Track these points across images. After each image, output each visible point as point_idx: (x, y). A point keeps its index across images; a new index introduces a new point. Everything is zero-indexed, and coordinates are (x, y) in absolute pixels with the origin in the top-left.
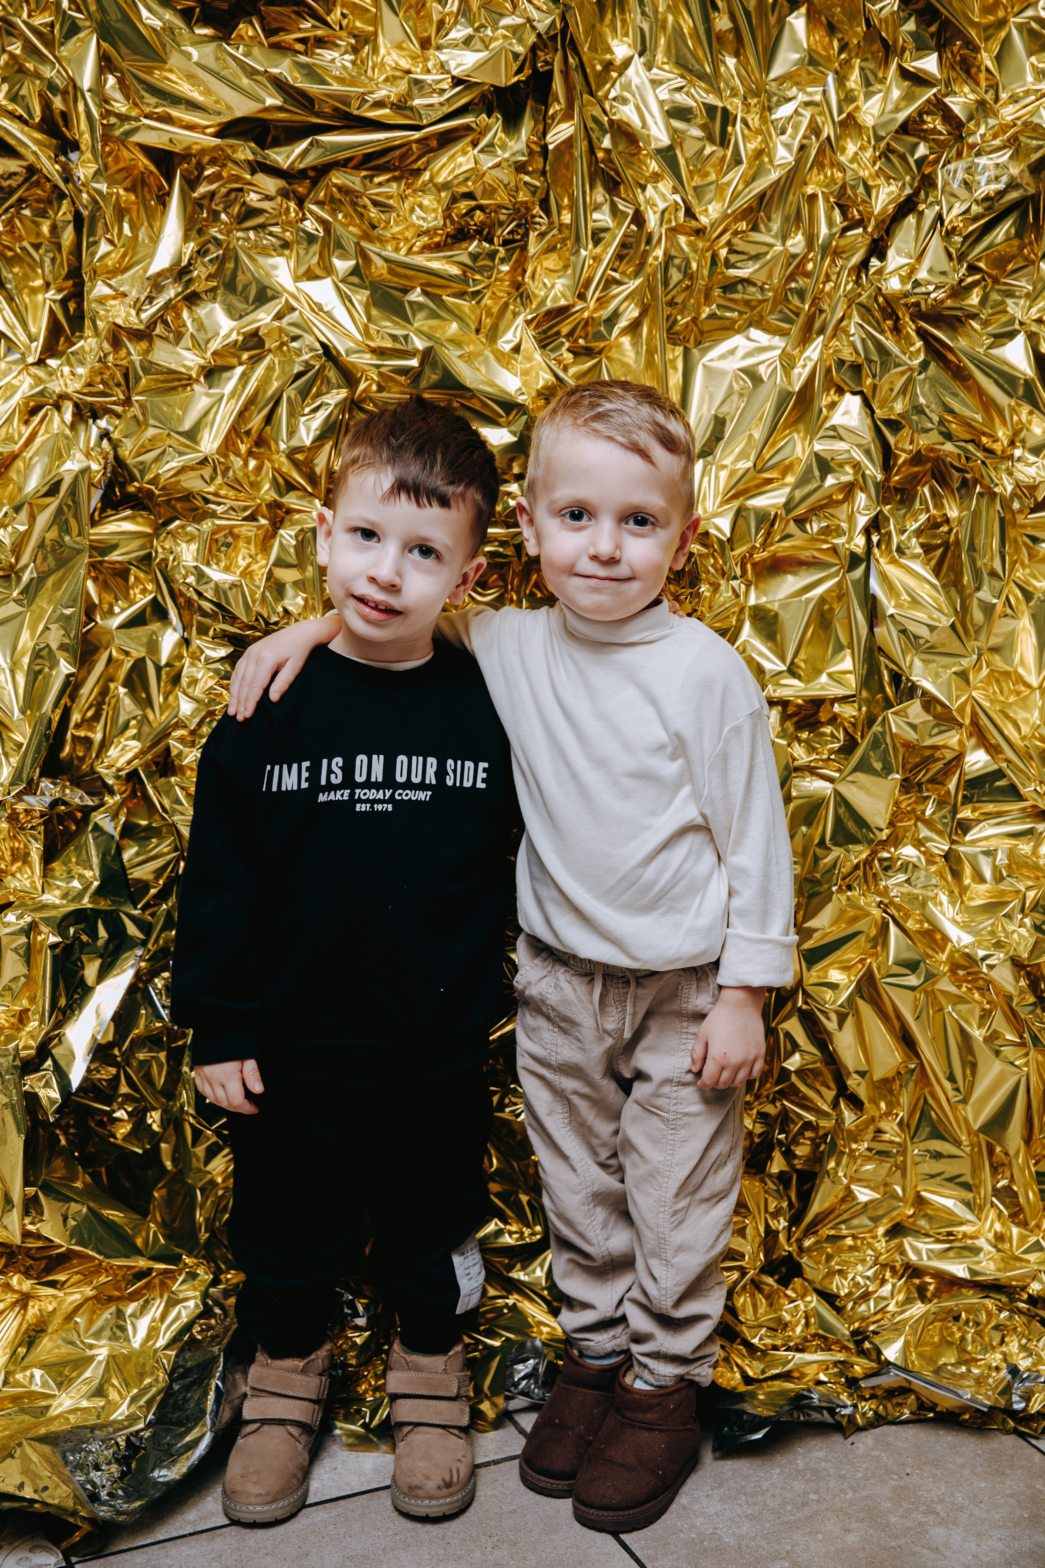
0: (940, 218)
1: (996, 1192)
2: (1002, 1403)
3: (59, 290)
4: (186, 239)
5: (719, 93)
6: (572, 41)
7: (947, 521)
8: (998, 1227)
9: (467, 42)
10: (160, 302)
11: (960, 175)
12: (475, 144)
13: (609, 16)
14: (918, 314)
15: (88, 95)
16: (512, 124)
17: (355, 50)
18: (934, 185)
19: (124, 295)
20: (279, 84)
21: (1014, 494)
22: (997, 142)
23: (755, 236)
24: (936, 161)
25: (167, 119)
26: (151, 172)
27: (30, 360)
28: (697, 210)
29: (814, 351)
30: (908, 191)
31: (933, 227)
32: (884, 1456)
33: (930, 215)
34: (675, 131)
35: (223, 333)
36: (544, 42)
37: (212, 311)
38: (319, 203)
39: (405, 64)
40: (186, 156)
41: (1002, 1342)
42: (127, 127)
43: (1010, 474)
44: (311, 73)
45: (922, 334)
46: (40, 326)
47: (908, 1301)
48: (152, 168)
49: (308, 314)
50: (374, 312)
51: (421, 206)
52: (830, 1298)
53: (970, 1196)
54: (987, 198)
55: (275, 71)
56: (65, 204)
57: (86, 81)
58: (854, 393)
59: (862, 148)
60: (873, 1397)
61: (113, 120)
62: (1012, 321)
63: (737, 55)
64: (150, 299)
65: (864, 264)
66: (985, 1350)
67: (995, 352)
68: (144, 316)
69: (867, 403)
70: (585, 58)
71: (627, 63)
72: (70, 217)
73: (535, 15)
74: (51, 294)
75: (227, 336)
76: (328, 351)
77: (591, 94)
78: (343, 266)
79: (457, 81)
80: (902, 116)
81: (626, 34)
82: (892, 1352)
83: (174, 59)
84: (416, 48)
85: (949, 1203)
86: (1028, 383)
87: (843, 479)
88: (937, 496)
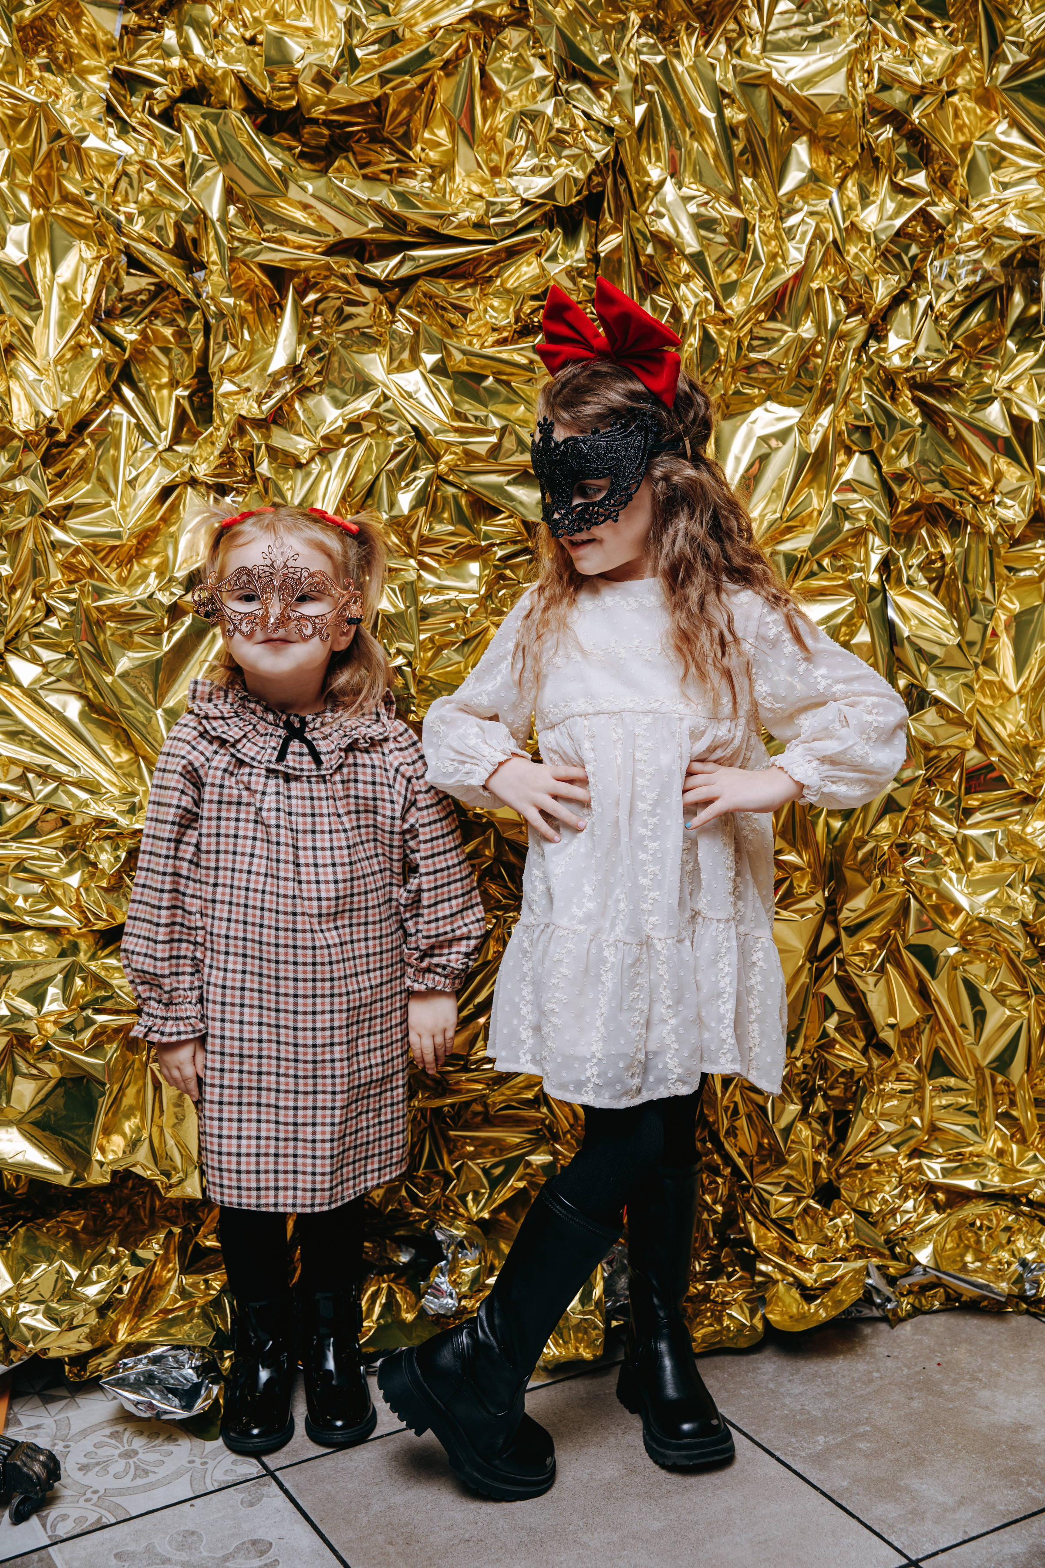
0: (930, 305)
1: (998, 1117)
2: (1016, 1290)
3: (186, 387)
4: (299, 342)
5: (739, 206)
6: (622, 166)
7: (942, 557)
8: (999, 1144)
9: (533, 171)
10: (278, 394)
11: (946, 270)
12: (539, 255)
13: (644, 145)
14: (913, 385)
15: (218, 224)
16: (571, 235)
17: (433, 178)
18: (923, 278)
19: (248, 390)
20: (380, 210)
21: (997, 533)
22: (972, 243)
23: (771, 325)
24: (925, 259)
25: (282, 241)
26: (265, 286)
27: (161, 448)
28: (724, 304)
29: (824, 418)
30: (903, 284)
31: (925, 313)
32: (926, 1340)
33: (922, 303)
34: (704, 237)
35: (328, 421)
36: (599, 169)
37: (319, 402)
38: (409, 308)
39: (476, 189)
40: (295, 273)
41: (1009, 1242)
42: (248, 249)
43: (994, 516)
44: (403, 198)
45: (917, 401)
46: (168, 417)
47: (927, 1212)
48: (268, 283)
49: (400, 400)
50: (456, 397)
51: (492, 307)
52: (865, 1215)
53: (976, 1122)
54: (966, 288)
55: (376, 199)
56: (197, 315)
57: (214, 213)
58: (862, 453)
59: (863, 250)
60: (910, 1292)
61: (236, 244)
62: (989, 390)
63: (755, 176)
64: (268, 395)
65: (864, 345)
66: (996, 1251)
67: (977, 415)
68: (264, 407)
69: (875, 460)
70: (631, 180)
71: (662, 184)
72: (200, 326)
73: (593, 146)
74: (180, 392)
75: (332, 423)
76: (419, 434)
77: (635, 209)
78: (430, 359)
79: (526, 203)
80: (898, 223)
81: (658, 159)
82: (924, 1256)
83: (293, 192)
84: (487, 174)
85: (958, 1128)
86: (1007, 440)
87: (857, 525)
88: (933, 537)
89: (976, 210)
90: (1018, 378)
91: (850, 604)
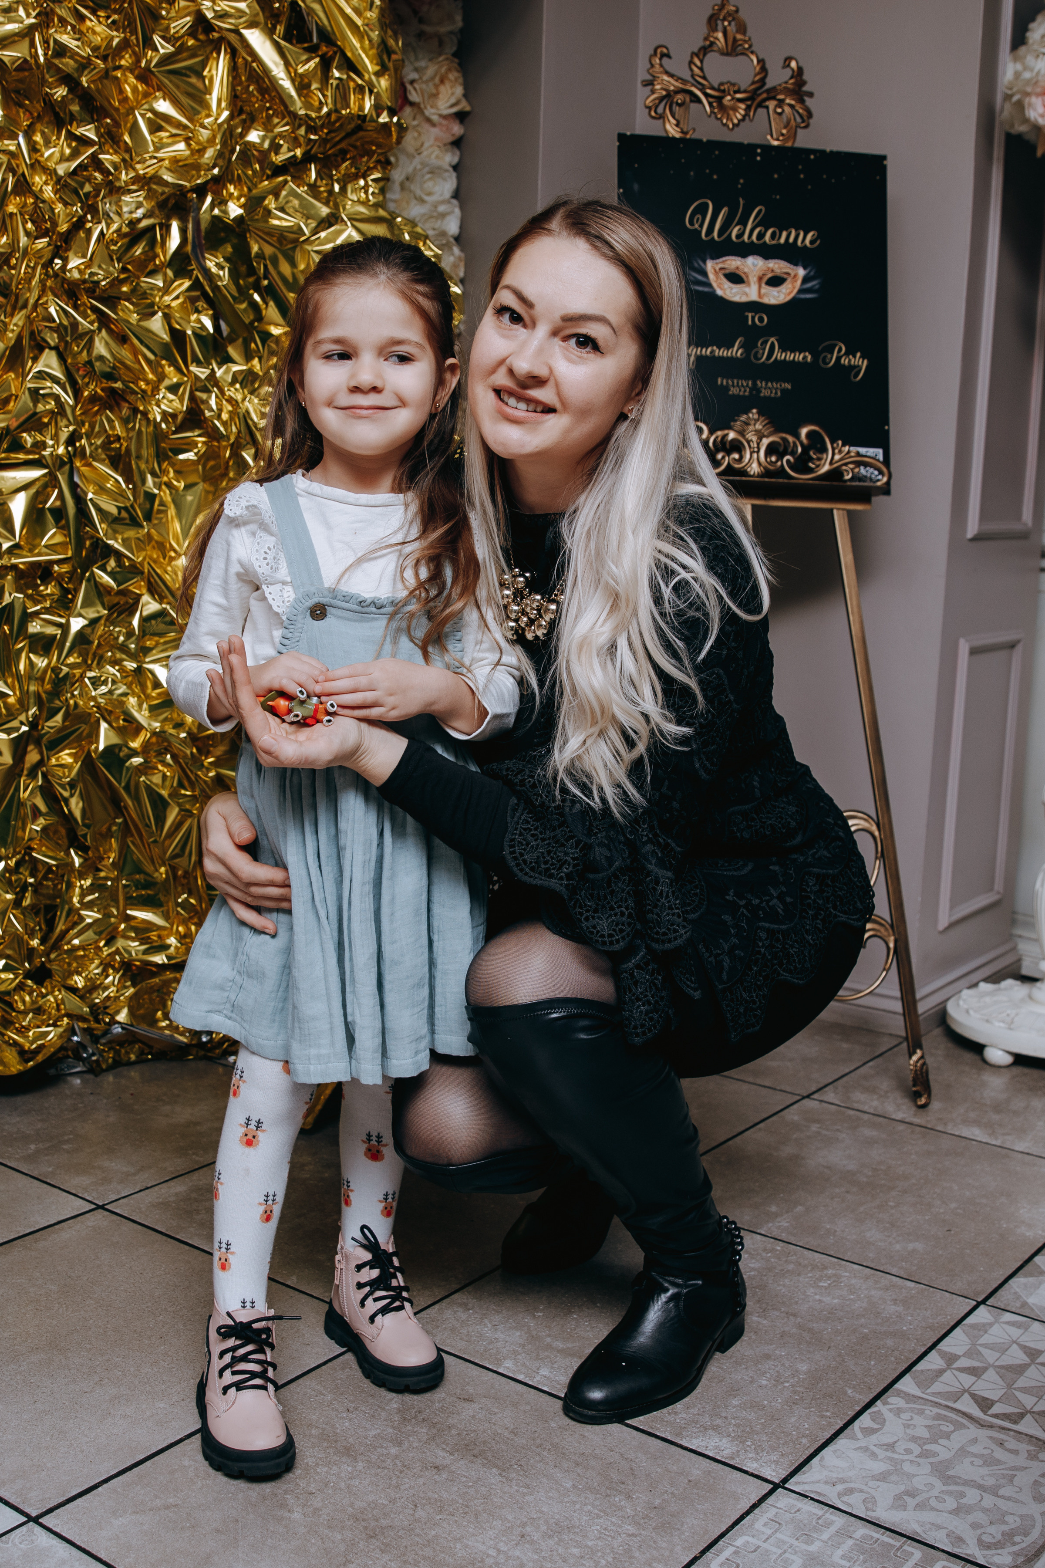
0: (102, 234)
1: (179, 904)
7: (118, 438)
11: (113, 206)
14: (90, 295)
18: (96, 211)
21: (162, 420)
22: (135, 187)
24: (97, 196)
30: (80, 213)
31: (98, 239)
33: (95, 231)
43: (158, 407)
45: (94, 309)
52: (71, 990)
54: (131, 222)
58: (51, 349)
59: (47, 183)
60: (110, 1049)
62: (152, 305)
65: (50, 262)
67: (144, 324)
69: (61, 356)
80: (73, 164)
82: (121, 1017)
86: (166, 345)
87: (48, 407)
88: (110, 421)
89: (139, 162)
90: (177, 298)
91: (44, 475)
